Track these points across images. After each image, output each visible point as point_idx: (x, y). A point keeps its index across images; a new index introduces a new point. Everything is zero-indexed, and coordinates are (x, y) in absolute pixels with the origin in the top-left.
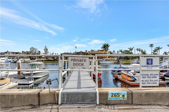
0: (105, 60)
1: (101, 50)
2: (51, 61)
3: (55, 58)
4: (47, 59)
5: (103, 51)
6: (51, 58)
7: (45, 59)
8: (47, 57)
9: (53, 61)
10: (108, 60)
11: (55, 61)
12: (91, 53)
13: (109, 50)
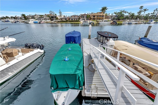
0: (104, 21)
1: (100, 13)
2: (64, 21)
3: (67, 19)
4: (62, 20)
5: (101, 13)
6: (64, 19)
7: (60, 20)
8: (61, 19)
9: (66, 21)
10: (107, 21)
11: (67, 22)
12: (92, 15)
13: (106, 13)
